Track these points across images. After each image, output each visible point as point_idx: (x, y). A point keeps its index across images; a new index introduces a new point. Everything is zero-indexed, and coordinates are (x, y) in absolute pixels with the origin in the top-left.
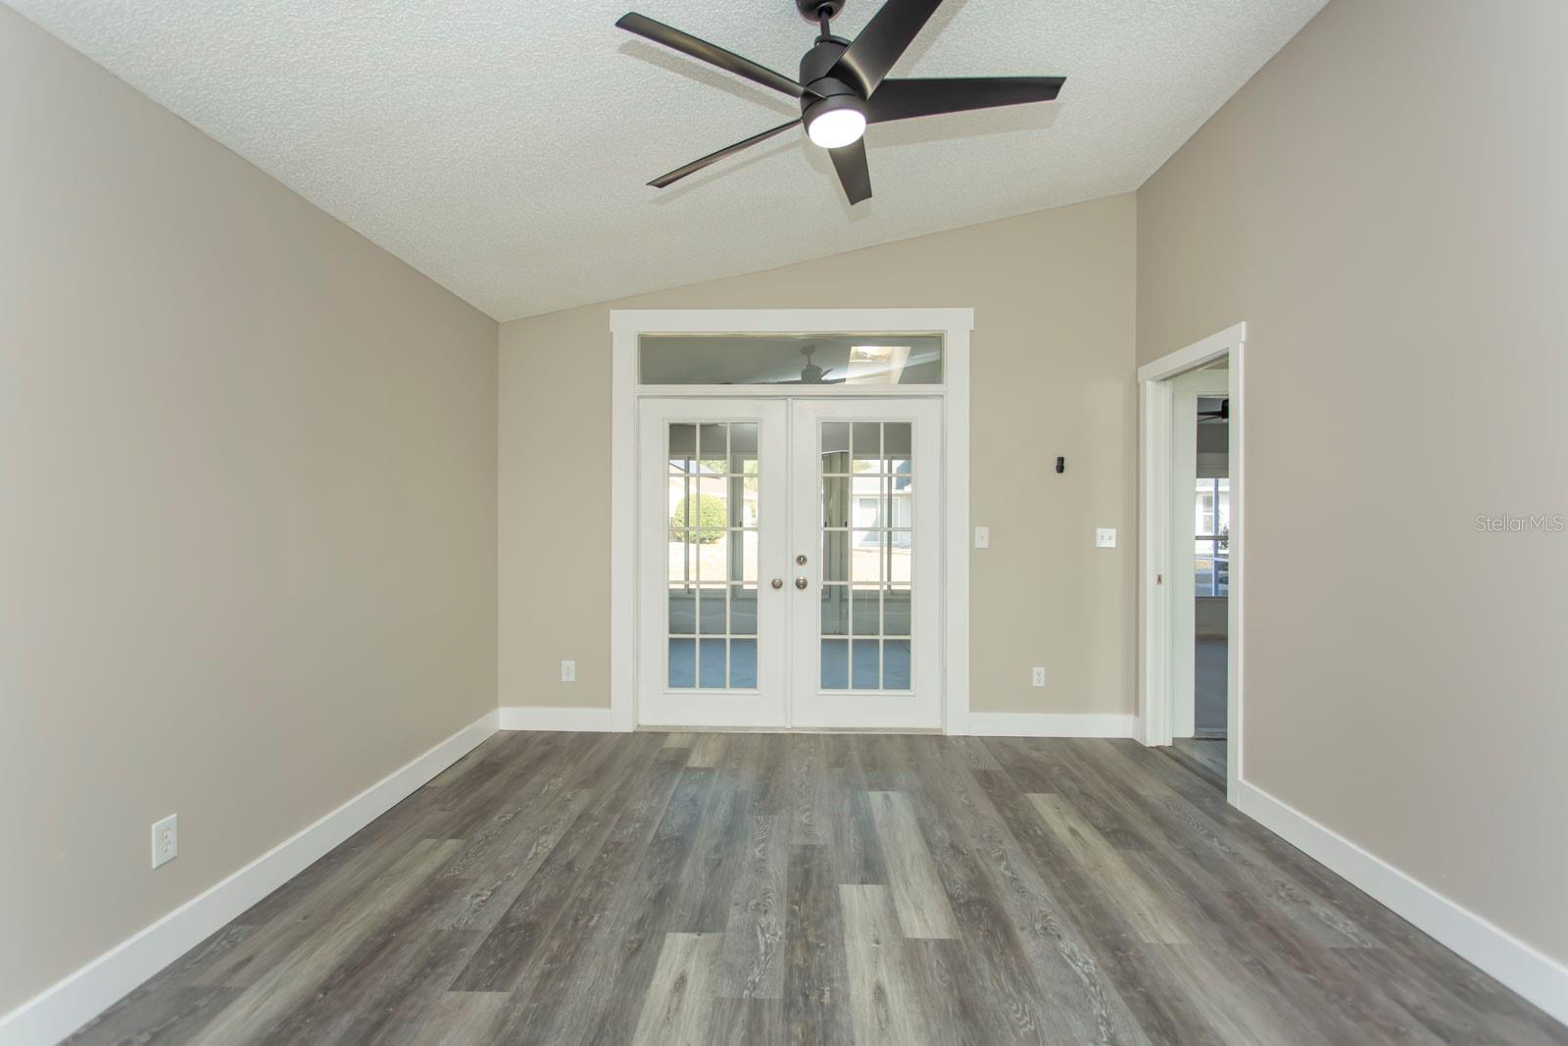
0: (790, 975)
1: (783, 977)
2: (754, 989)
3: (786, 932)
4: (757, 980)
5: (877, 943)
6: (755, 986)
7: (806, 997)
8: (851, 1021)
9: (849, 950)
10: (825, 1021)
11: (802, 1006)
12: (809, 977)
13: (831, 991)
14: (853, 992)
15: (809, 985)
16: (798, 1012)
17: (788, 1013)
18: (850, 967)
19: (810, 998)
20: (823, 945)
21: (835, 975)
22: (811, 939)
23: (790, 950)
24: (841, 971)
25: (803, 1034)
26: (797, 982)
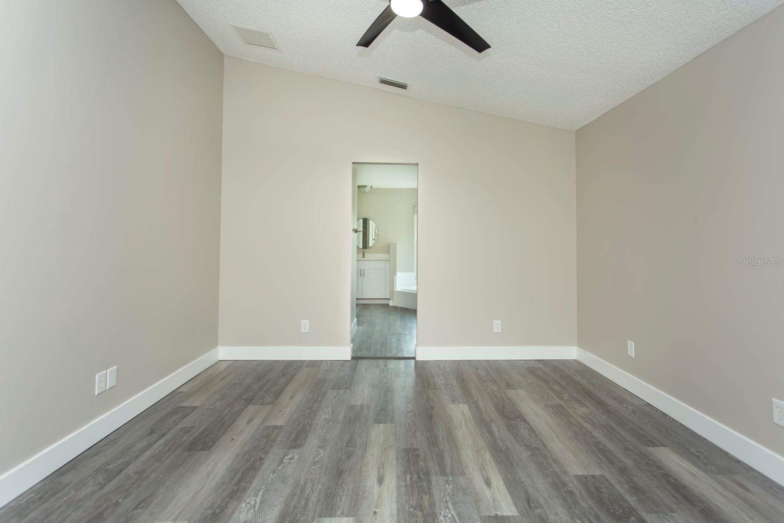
0: (429, 489)
1: (433, 487)
2: (447, 481)
3: (437, 519)
4: (447, 485)
5: (375, 513)
6: (447, 482)
7: (419, 477)
8: (397, 467)
9: (395, 506)
10: (410, 467)
11: (421, 473)
12: (419, 488)
13: (406, 481)
14: (394, 480)
15: (418, 483)
16: (422, 470)
17: (427, 470)
18: (395, 494)
19: (417, 477)
20: (412, 509)
21: (404, 489)
22: (420, 513)
23: (432, 505)
24: (400, 491)
25: (419, 462)
26: (425, 485)
